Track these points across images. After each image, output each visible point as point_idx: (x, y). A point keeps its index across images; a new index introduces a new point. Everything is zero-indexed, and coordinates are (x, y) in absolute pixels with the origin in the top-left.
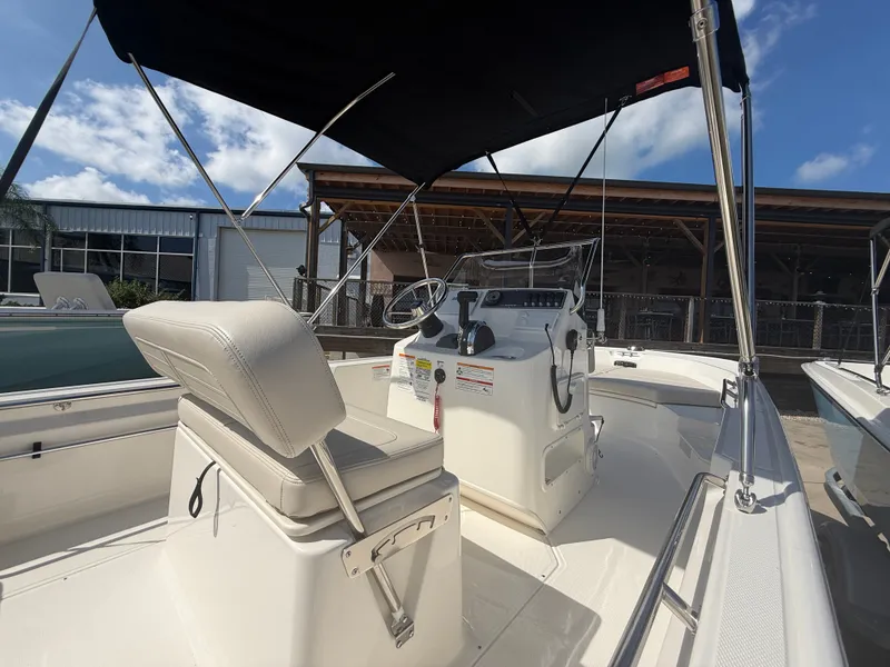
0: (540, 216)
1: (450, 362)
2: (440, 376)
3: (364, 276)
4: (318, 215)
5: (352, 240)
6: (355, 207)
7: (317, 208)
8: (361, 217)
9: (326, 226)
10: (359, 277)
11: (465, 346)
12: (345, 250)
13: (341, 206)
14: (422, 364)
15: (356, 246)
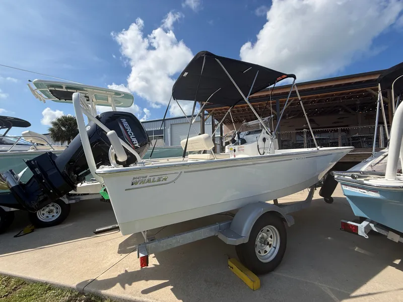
0: (292, 100)
1: (236, 147)
2: (235, 151)
3: (221, 134)
4: (204, 115)
5: (216, 122)
6: (216, 110)
7: (204, 113)
8: (219, 113)
9: (207, 119)
10: (220, 136)
11: (239, 143)
12: (214, 126)
13: (211, 111)
14: (231, 149)
15: (218, 124)
